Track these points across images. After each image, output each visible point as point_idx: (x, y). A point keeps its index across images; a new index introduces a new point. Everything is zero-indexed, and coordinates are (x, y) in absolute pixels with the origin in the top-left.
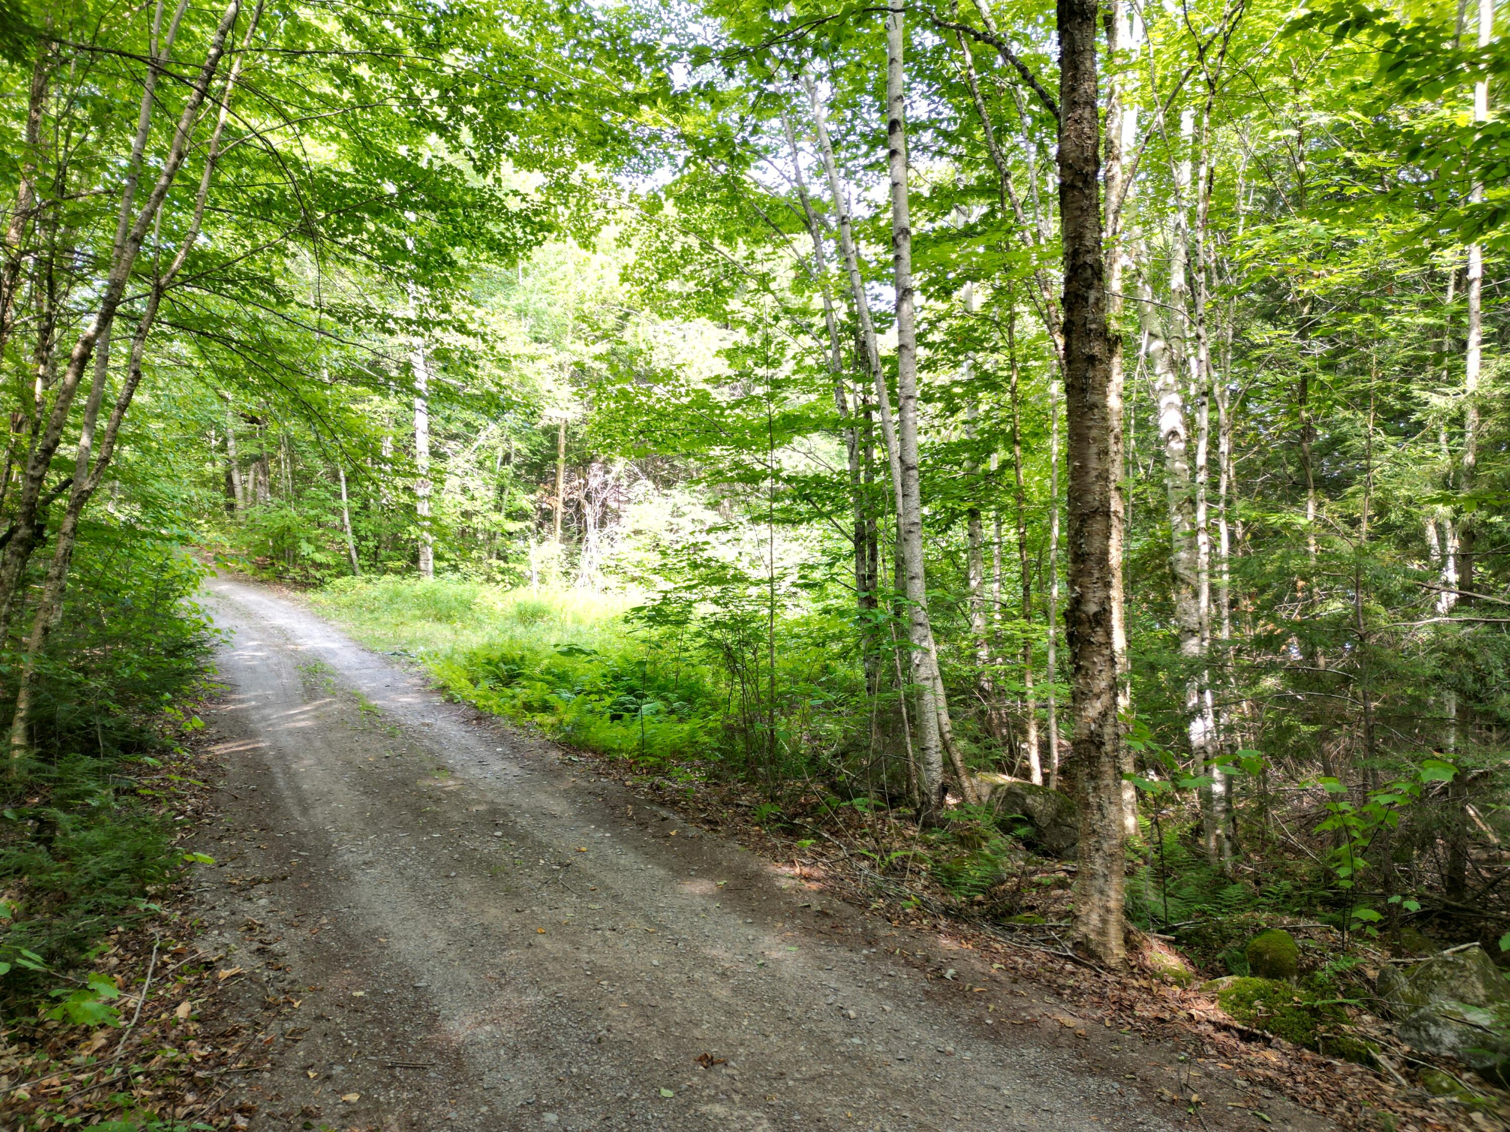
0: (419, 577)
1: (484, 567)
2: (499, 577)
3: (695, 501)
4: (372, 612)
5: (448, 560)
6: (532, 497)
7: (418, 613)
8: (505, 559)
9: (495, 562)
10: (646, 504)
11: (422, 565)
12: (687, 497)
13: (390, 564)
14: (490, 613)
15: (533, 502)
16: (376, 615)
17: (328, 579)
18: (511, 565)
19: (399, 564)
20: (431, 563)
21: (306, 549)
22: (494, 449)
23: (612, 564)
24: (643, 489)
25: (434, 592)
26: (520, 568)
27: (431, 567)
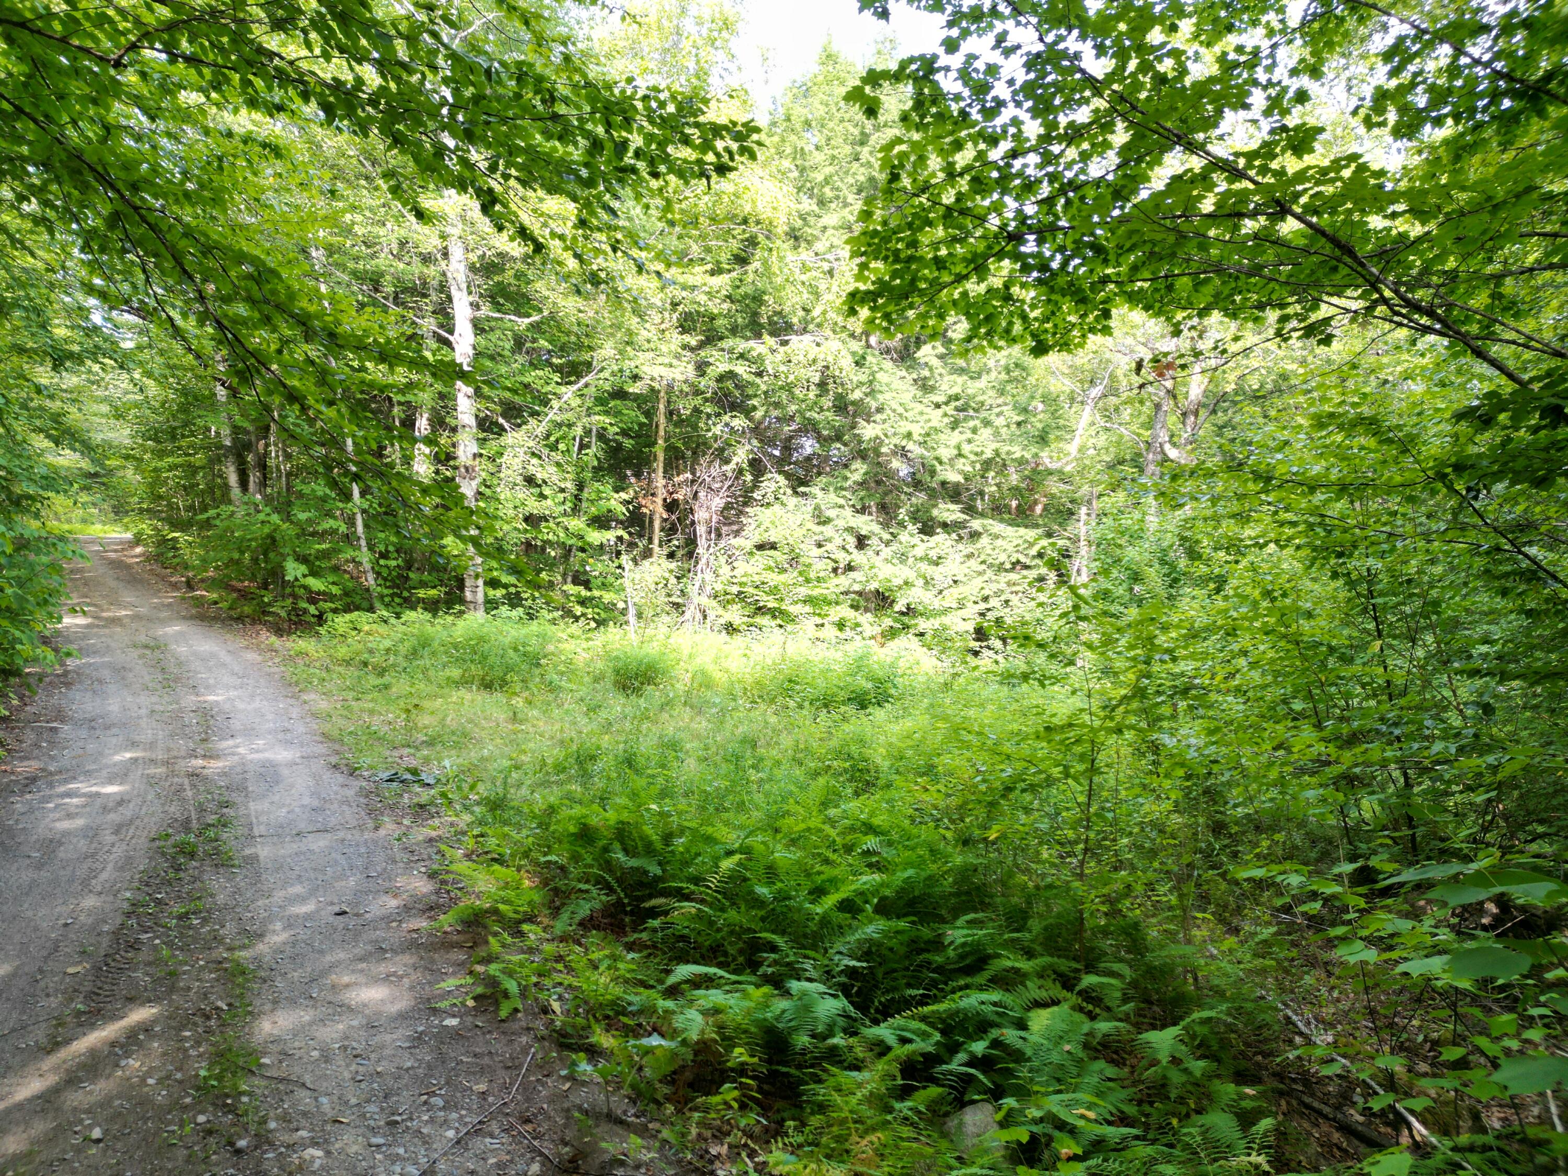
0: (462, 613)
1: (556, 595)
2: (578, 610)
3: (842, 501)
4: (382, 672)
5: (505, 586)
6: (624, 496)
7: (456, 673)
8: (587, 585)
9: (570, 588)
10: (777, 507)
11: (468, 595)
12: (832, 497)
13: (422, 593)
14: (570, 671)
15: (626, 503)
16: (387, 679)
17: (330, 615)
18: (596, 593)
19: (433, 592)
20: (481, 590)
21: (294, 570)
22: (570, 426)
23: (735, 589)
24: (773, 486)
25: (482, 639)
26: (608, 597)
27: (480, 597)
